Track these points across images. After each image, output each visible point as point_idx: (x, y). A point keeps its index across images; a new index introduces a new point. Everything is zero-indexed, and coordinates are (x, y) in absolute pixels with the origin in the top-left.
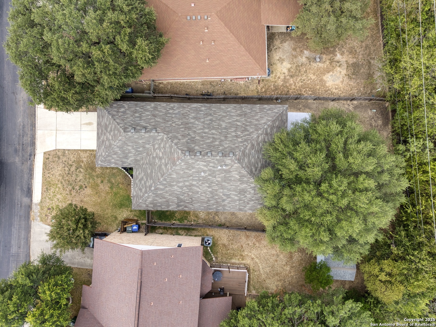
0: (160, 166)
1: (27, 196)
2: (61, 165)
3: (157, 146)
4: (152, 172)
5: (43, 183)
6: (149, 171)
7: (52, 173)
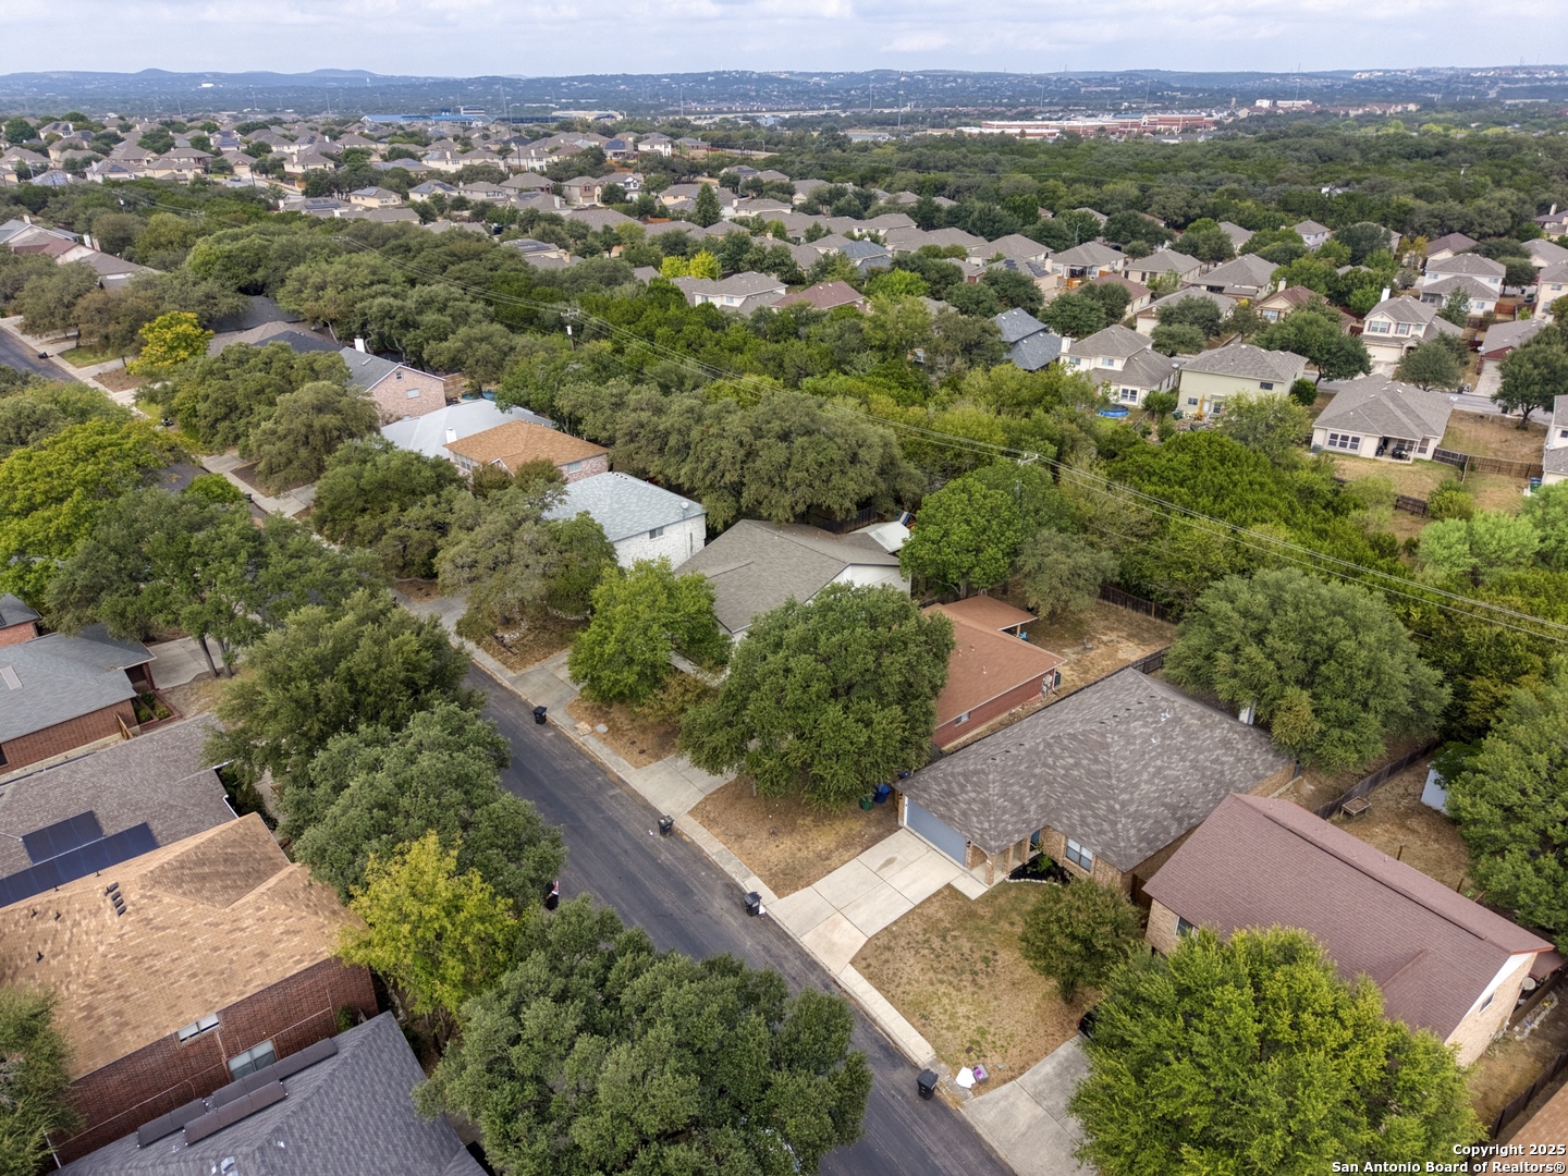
0: (1089, 773)
1: (895, 1067)
2: (910, 957)
3: (1050, 761)
4: (1086, 793)
5: (905, 1014)
6: (1082, 797)
7: (904, 980)
